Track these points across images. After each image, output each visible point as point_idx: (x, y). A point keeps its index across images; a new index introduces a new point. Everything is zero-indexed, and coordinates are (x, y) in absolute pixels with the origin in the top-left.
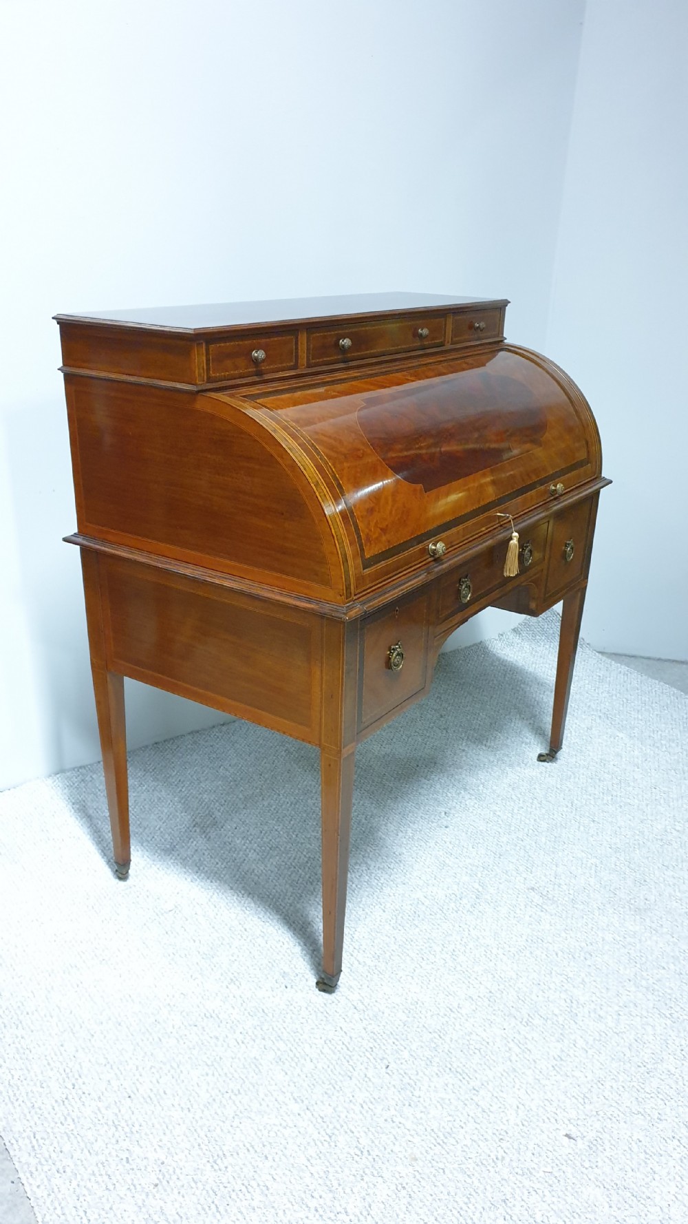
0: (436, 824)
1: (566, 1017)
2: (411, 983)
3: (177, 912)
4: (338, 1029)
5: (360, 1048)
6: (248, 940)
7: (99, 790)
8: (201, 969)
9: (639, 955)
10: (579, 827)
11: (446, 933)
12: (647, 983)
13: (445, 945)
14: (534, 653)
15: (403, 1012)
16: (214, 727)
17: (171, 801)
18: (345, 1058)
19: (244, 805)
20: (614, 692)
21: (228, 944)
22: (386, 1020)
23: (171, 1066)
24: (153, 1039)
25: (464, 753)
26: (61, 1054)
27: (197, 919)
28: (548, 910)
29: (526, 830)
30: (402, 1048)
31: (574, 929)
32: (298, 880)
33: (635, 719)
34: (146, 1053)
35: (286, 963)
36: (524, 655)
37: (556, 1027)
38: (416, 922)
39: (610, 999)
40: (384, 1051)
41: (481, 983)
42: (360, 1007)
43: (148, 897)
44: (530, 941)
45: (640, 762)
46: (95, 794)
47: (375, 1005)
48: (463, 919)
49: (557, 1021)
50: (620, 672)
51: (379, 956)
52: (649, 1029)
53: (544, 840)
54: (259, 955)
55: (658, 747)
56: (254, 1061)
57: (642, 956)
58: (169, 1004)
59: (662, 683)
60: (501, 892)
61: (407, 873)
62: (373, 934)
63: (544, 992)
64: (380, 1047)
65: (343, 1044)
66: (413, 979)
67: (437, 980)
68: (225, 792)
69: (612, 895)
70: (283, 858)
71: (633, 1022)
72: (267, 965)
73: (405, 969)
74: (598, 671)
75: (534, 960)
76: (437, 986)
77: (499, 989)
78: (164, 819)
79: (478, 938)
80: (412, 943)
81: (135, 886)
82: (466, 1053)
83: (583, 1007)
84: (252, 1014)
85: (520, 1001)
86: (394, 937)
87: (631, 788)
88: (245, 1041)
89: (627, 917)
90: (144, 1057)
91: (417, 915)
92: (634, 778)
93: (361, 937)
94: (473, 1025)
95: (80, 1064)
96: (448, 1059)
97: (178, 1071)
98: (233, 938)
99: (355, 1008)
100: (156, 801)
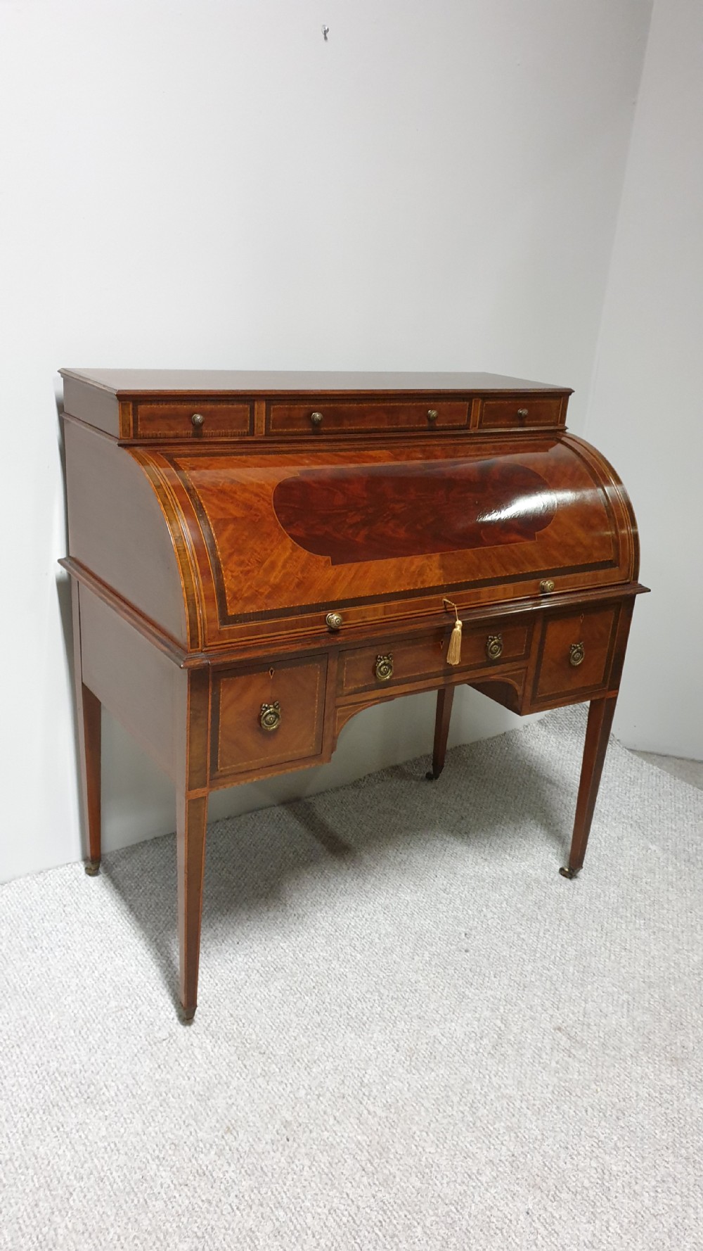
0: (454, 947)
1: (597, 1190)
2: (425, 1141)
3: (172, 1041)
4: (345, 1196)
5: (368, 1221)
6: (248, 1080)
7: (93, 891)
8: (195, 1114)
9: (676, 1116)
10: (610, 956)
11: (464, 1078)
12: (688, 1153)
13: (463, 1095)
14: (560, 747)
15: (417, 1176)
16: (218, 821)
17: (169, 908)
18: (351, 1233)
19: (248, 916)
20: (646, 797)
21: (226, 1083)
22: (398, 1186)
23: (157, 1237)
24: (139, 1201)
25: (486, 863)
26: (35, 1217)
27: (193, 1052)
28: (577, 1056)
29: (553, 957)
30: (416, 1224)
31: (605, 1081)
32: (304, 1009)
33: (668, 828)
34: (129, 1219)
35: (288, 1110)
36: (549, 749)
37: (587, 1205)
38: (432, 1065)
39: (647, 1170)
40: (395, 1226)
41: (502, 1144)
42: (370, 1168)
43: (140, 1022)
44: (556, 1093)
45: (674, 880)
46: (88, 896)
47: (385, 1167)
48: (484, 1063)
49: (588, 1196)
50: (652, 774)
51: (390, 1105)
52: (691, 1211)
53: (571, 969)
54: (260, 1099)
55: (693, 863)
56: (251, 1234)
57: (681, 1118)
58: (158, 1157)
59: (695, 789)
60: (525, 1032)
61: (424, 1006)
62: (385, 1078)
63: (572, 1158)
64: (391, 1221)
65: (350, 1215)
66: (428, 1135)
67: (455, 1137)
68: (228, 899)
69: (646, 1040)
70: (288, 982)
71: (672, 1202)
72: (267, 1111)
73: (419, 1122)
74: (629, 771)
75: (561, 1116)
76: (454, 1146)
77: (522, 1152)
78: (162, 928)
79: (500, 1087)
80: (428, 1091)
81: (127, 1008)
82: (486, 1233)
83: (616, 1179)
84: (249, 1172)
85: (546, 1169)
86: (408, 1083)
87: (665, 911)
88: (242, 1207)
89: (663, 1067)
90: (127, 1224)
91: (433, 1057)
92: (668, 899)
93: (371, 1081)
94: (494, 1197)
95: (55, 1230)
96: (466, 1240)
97: (165, 1244)
98: (232, 1077)
99: (364, 1170)
100: (153, 906)
